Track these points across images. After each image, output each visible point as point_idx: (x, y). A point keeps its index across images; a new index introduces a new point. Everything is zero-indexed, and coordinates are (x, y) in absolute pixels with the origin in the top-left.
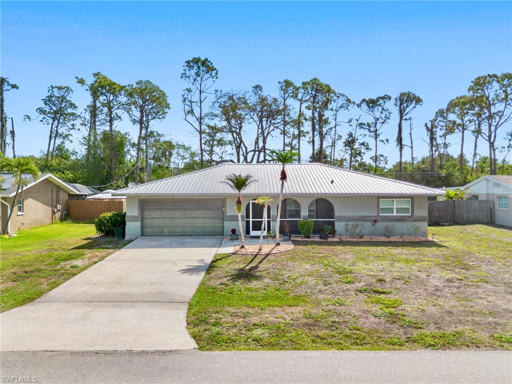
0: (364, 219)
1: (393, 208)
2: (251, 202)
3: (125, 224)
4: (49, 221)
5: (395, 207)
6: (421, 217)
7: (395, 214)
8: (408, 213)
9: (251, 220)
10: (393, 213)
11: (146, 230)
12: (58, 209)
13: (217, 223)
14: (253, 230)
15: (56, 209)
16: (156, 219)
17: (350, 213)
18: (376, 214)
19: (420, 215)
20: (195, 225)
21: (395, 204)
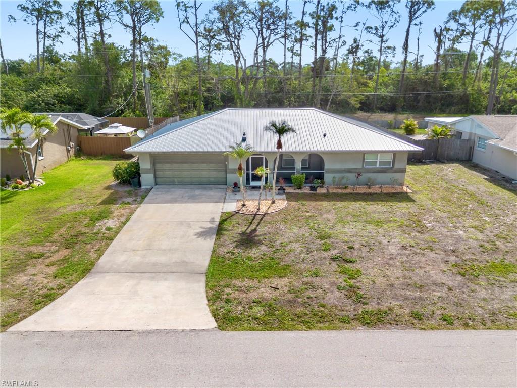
0: (350, 171)
1: (376, 161)
2: (251, 157)
3: (139, 175)
4: (66, 159)
5: (378, 160)
6: (400, 168)
7: (378, 166)
8: (390, 165)
9: (251, 172)
10: (376, 165)
11: (159, 180)
12: (71, 146)
13: (221, 175)
14: (252, 181)
15: (69, 147)
16: (167, 171)
17: (338, 166)
18: (361, 167)
19: (399, 167)
20: (201, 176)
21: (379, 158)
